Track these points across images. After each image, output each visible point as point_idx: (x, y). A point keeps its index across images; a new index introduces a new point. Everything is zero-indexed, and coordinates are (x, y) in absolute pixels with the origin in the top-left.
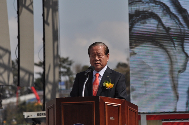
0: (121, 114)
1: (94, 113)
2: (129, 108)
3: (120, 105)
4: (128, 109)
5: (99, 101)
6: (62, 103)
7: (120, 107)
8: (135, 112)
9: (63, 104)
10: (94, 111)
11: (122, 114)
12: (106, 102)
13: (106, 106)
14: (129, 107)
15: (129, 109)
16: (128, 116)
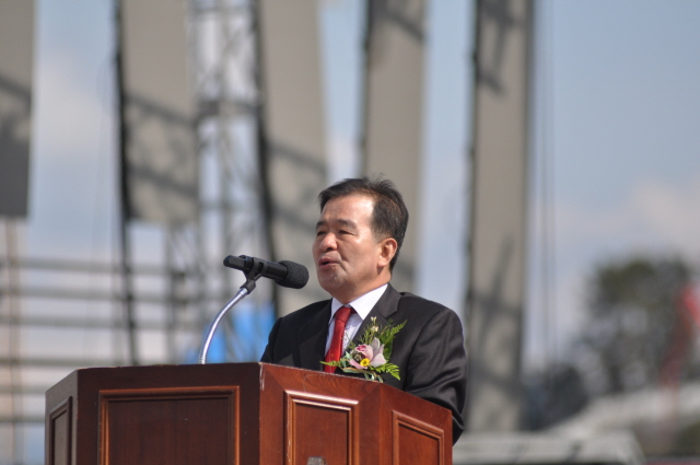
0: (357, 444)
1: (234, 440)
2: (399, 419)
3: (355, 402)
4: (397, 422)
5: (259, 385)
6: (102, 392)
7: (357, 414)
8: (437, 439)
9: (106, 397)
10: (235, 429)
11: (361, 447)
12: (289, 392)
13: (289, 406)
14: (401, 415)
15: (400, 425)
16: (392, 455)
